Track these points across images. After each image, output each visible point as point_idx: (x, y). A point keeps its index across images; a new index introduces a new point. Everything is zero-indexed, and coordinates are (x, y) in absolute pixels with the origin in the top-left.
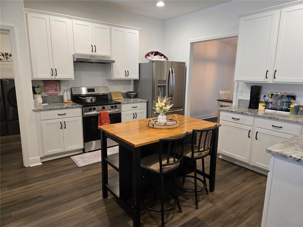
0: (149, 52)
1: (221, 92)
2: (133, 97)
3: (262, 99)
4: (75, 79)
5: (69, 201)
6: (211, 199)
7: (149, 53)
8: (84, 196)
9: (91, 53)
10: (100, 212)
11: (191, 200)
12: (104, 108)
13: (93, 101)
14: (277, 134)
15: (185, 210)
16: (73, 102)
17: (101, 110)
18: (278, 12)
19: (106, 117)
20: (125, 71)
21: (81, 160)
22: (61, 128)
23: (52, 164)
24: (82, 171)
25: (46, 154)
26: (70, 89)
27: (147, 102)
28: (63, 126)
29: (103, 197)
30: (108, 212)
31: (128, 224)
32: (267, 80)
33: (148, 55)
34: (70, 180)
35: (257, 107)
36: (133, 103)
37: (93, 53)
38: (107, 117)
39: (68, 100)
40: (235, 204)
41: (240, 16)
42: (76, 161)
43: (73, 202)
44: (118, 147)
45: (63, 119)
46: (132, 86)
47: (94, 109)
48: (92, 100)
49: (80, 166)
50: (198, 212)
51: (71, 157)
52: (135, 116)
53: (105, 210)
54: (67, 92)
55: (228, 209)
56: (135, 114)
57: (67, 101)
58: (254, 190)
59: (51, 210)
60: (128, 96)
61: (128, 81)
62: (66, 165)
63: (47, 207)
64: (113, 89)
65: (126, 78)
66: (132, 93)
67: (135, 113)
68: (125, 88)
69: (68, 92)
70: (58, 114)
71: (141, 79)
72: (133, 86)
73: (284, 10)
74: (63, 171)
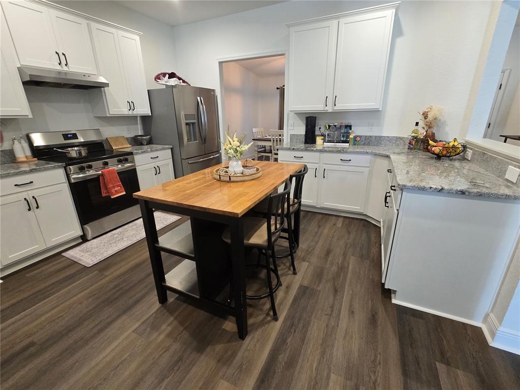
0: (160, 72)
1: (254, 130)
2: (146, 143)
3: (317, 133)
4: (33, 115)
5: (100, 331)
6: (302, 257)
7: (159, 75)
8: (124, 312)
9: (59, 67)
10: (170, 328)
11: (282, 265)
12: (106, 164)
13: (83, 154)
14: (346, 168)
15: (285, 281)
16: (38, 159)
17: (103, 168)
18: (335, 22)
19: (113, 179)
20: (128, 102)
21: (86, 255)
22: (30, 210)
23: (28, 275)
24: (96, 271)
25: (6, 263)
26: (26, 138)
27: (171, 148)
28: (32, 205)
29: (160, 302)
30: (181, 323)
31: (224, 330)
32: (326, 108)
33: (158, 78)
34: (82, 294)
35: (314, 142)
36: (152, 151)
37: (62, 67)
38: (115, 177)
39: (26, 157)
40: (328, 255)
41: (289, 26)
42: (76, 258)
43: (108, 330)
44: (141, 220)
45: (29, 192)
46: (139, 126)
47: (90, 167)
48: (80, 153)
49: (89, 264)
50: (299, 277)
51: (63, 254)
52: (158, 171)
53: (175, 323)
54: (20, 143)
55: (326, 263)
56: (157, 169)
57: (25, 159)
58: (335, 234)
59: (70, 361)
60: (136, 141)
61: (133, 119)
62: (60, 270)
63: (57, 359)
64: (109, 132)
65: (130, 112)
66: (145, 137)
67: (156, 167)
68: (129, 131)
69: (23, 141)
70: (15, 185)
71: (154, 114)
72: (141, 126)
73: (343, 21)
74: (58, 281)
